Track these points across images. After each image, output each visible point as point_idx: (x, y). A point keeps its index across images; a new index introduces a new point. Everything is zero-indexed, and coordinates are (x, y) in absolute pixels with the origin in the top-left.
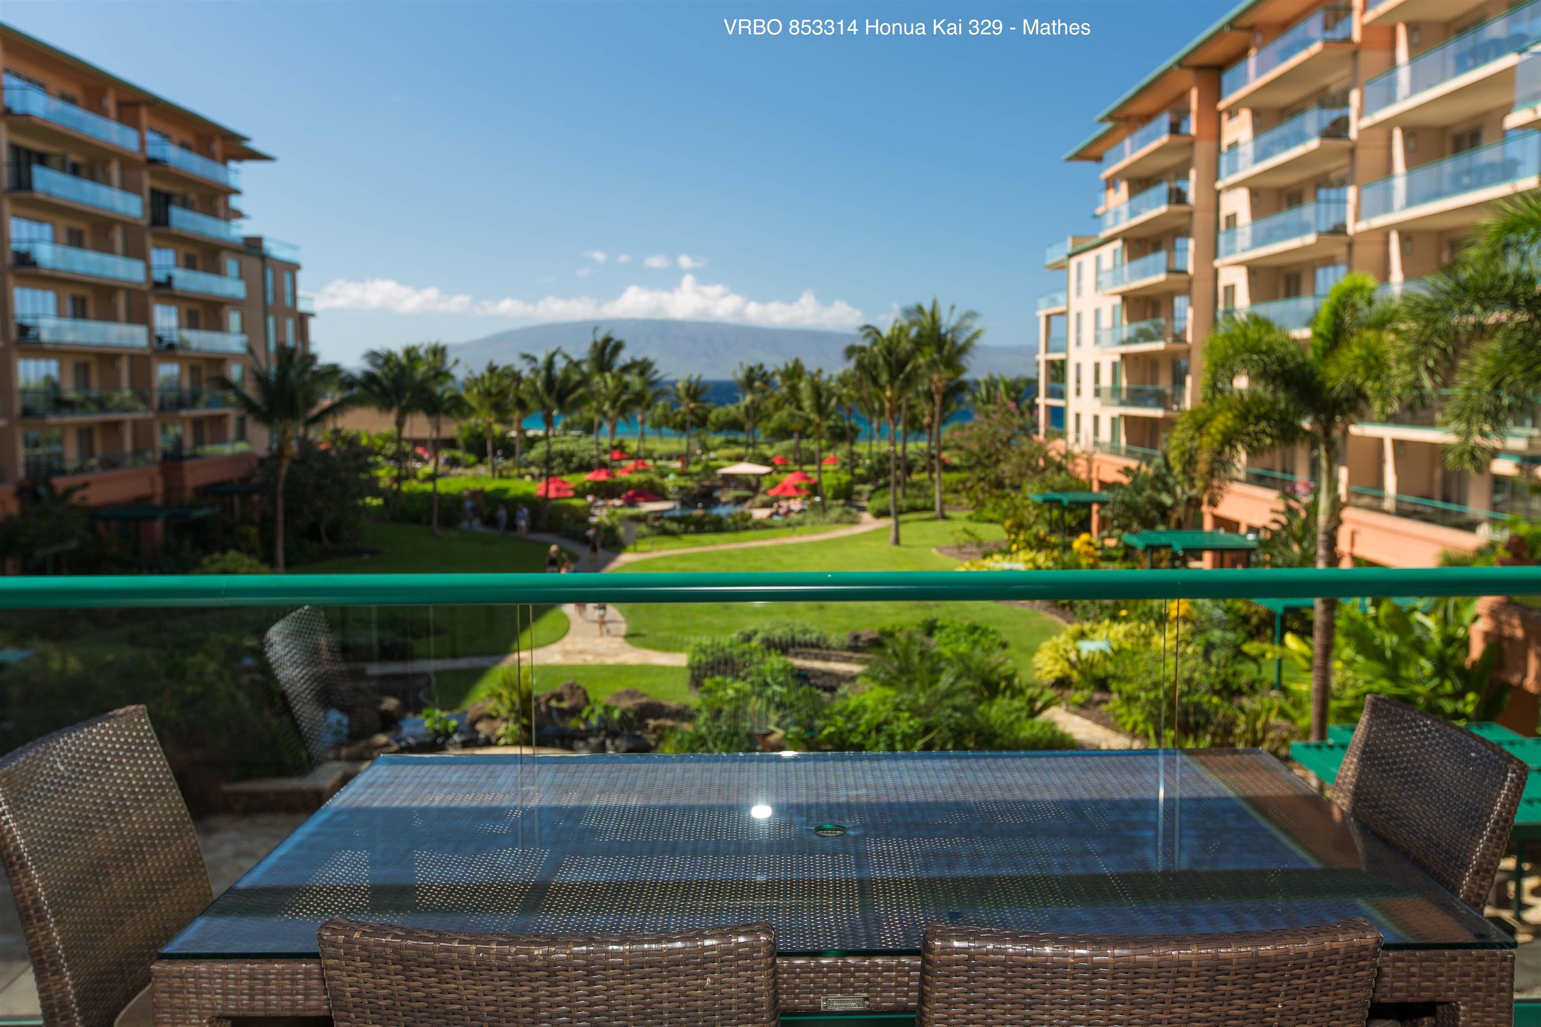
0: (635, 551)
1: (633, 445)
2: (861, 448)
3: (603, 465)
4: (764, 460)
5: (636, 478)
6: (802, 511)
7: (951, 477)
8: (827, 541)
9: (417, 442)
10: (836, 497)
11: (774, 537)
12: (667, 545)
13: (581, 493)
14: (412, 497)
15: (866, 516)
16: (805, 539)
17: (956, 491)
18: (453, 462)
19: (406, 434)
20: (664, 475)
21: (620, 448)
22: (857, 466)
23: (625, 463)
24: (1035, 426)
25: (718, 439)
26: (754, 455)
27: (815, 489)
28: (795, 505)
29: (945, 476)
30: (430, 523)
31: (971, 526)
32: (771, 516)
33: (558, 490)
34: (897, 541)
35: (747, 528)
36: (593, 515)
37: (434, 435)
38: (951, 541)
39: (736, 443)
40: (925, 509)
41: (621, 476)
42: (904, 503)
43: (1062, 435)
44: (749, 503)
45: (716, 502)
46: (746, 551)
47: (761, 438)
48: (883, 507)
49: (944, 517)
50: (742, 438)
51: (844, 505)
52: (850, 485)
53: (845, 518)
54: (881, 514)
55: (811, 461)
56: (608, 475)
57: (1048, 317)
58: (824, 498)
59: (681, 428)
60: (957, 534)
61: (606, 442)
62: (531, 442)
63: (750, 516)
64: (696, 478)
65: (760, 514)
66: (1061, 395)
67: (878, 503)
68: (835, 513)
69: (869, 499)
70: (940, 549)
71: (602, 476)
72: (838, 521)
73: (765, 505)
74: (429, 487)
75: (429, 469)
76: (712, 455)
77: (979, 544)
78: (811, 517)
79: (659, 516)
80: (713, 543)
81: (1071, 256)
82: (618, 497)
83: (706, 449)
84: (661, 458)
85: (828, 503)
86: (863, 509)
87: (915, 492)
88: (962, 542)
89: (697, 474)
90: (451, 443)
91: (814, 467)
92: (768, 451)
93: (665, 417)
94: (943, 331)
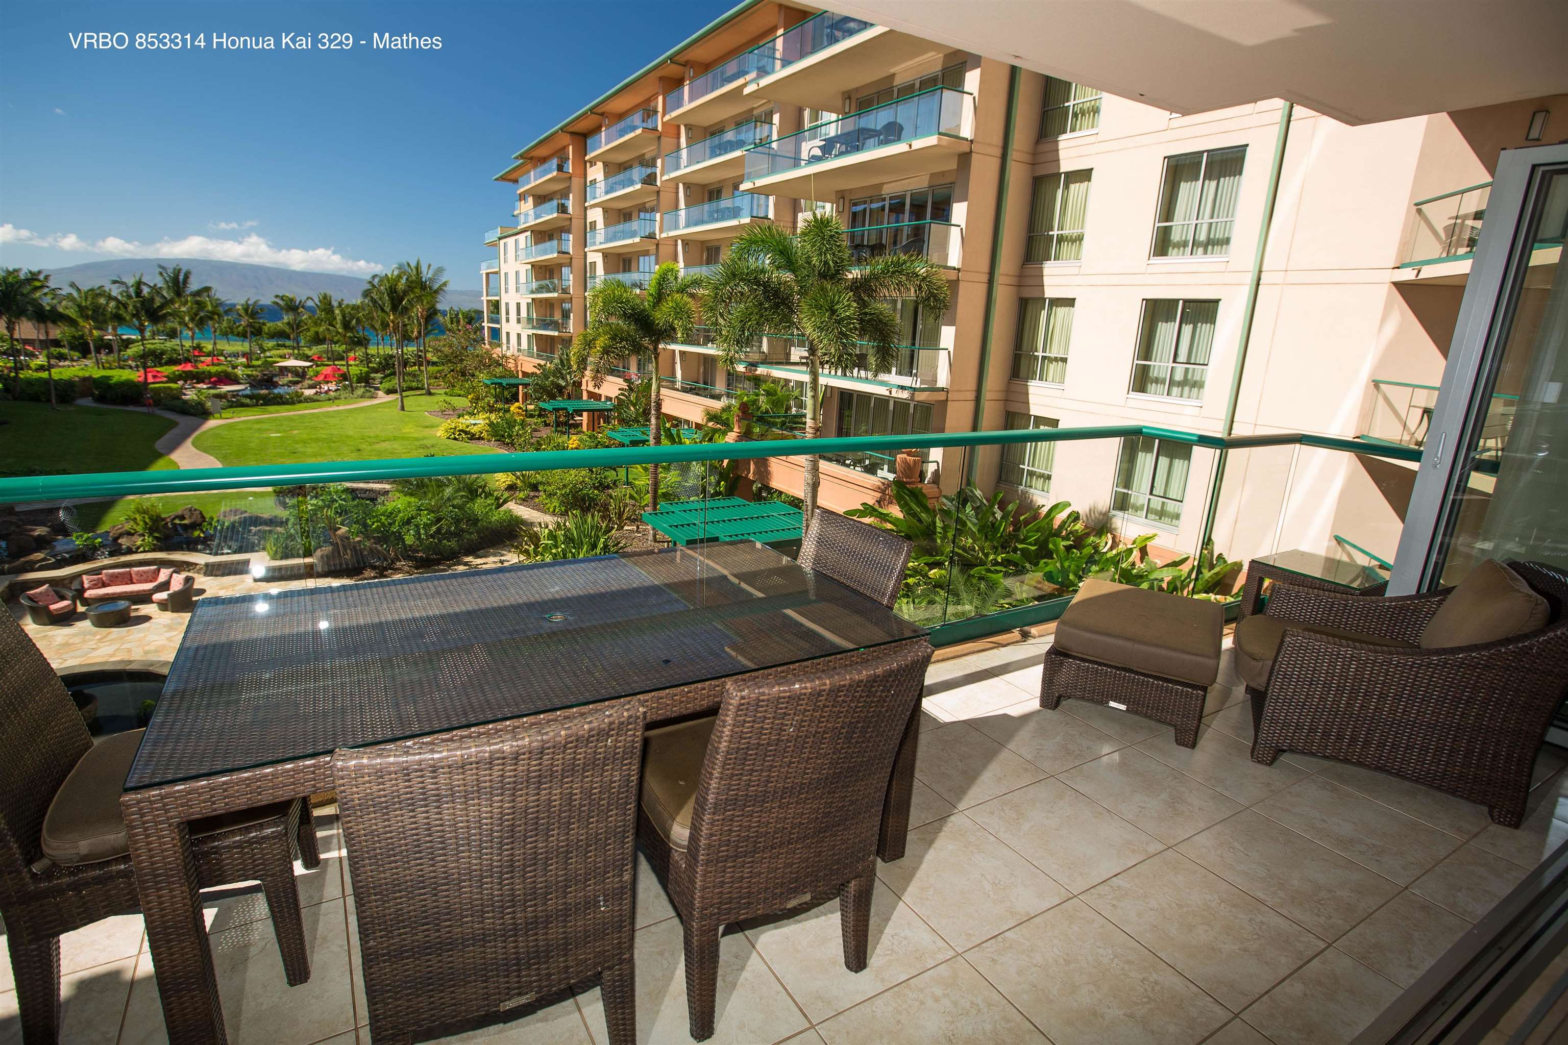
0: (221, 418)
1: (209, 347)
2: (372, 350)
3: (187, 360)
4: (307, 358)
5: (213, 369)
6: (336, 390)
7: (433, 369)
8: (356, 409)
9: (26, 342)
10: (359, 381)
11: (320, 407)
12: (244, 414)
13: (173, 379)
14: (29, 382)
15: (380, 393)
16: (341, 408)
17: (436, 378)
18: (61, 357)
19: (16, 336)
20: (234, 367)
21: (198, 347)
22: (371, 362)
23: (202, 359)
24: (484, 339)
25: (271, 344)
26: (299, 354)
27: (345, 377)
28: (333, 387)
29: (430, 368)
30: (49, 400)
31: (448, 399)
32: (316, 393)
33: (154, 377)
34: (403, 408)
35: (300, 402)
36: (185, 395)
37: (42, 337)
38: (436, 408)
39: (285, 346)
40: (417, 389)
41: (202, 367)
42: (404, 385)
43: (499, 345)
44: (300, 385)
45: (276, 385)
46: (302, 416)
47: (302, 343)
48: (391, 388)
49: (429, 393)
50: (288, 343)
51: (365, 387)
52: (367, 373)
53: (368, 394)
54: (389, 392)
55: (342, 359)
56: (192, 366)
57: (487, 274)
58: (351, 381)
59: (243, 336)
60: (440, 404)
61: (188, 344)
62: (127, 343)
63: (302, 393)
64: (259, 369)
65: (309, 392)
66: (498, 321)
67: (387, 385)
68: (360, 391)
69: (381, 383)
70: (430, 413)
71: (189, 367)
72: (362, 397)
73: (311, 387)
74: (45, 375)
75: (41, 360)
76: (268, 354)
77: (454, 409)
78: (343, 394)
79: (235, 394)
80: (278, 412)
81: (500, 239)
82: (203, 382)
83: (263, 351)
84: (230, 356)
85: (355, 385)
86: (378, 389)
87: (411, 378)
88: (443, 408)
89: (259, 366)
90: (57, 343)
91: (344, 363)
92: (309, 353)
93: (230, 328)
94: (424, 279)
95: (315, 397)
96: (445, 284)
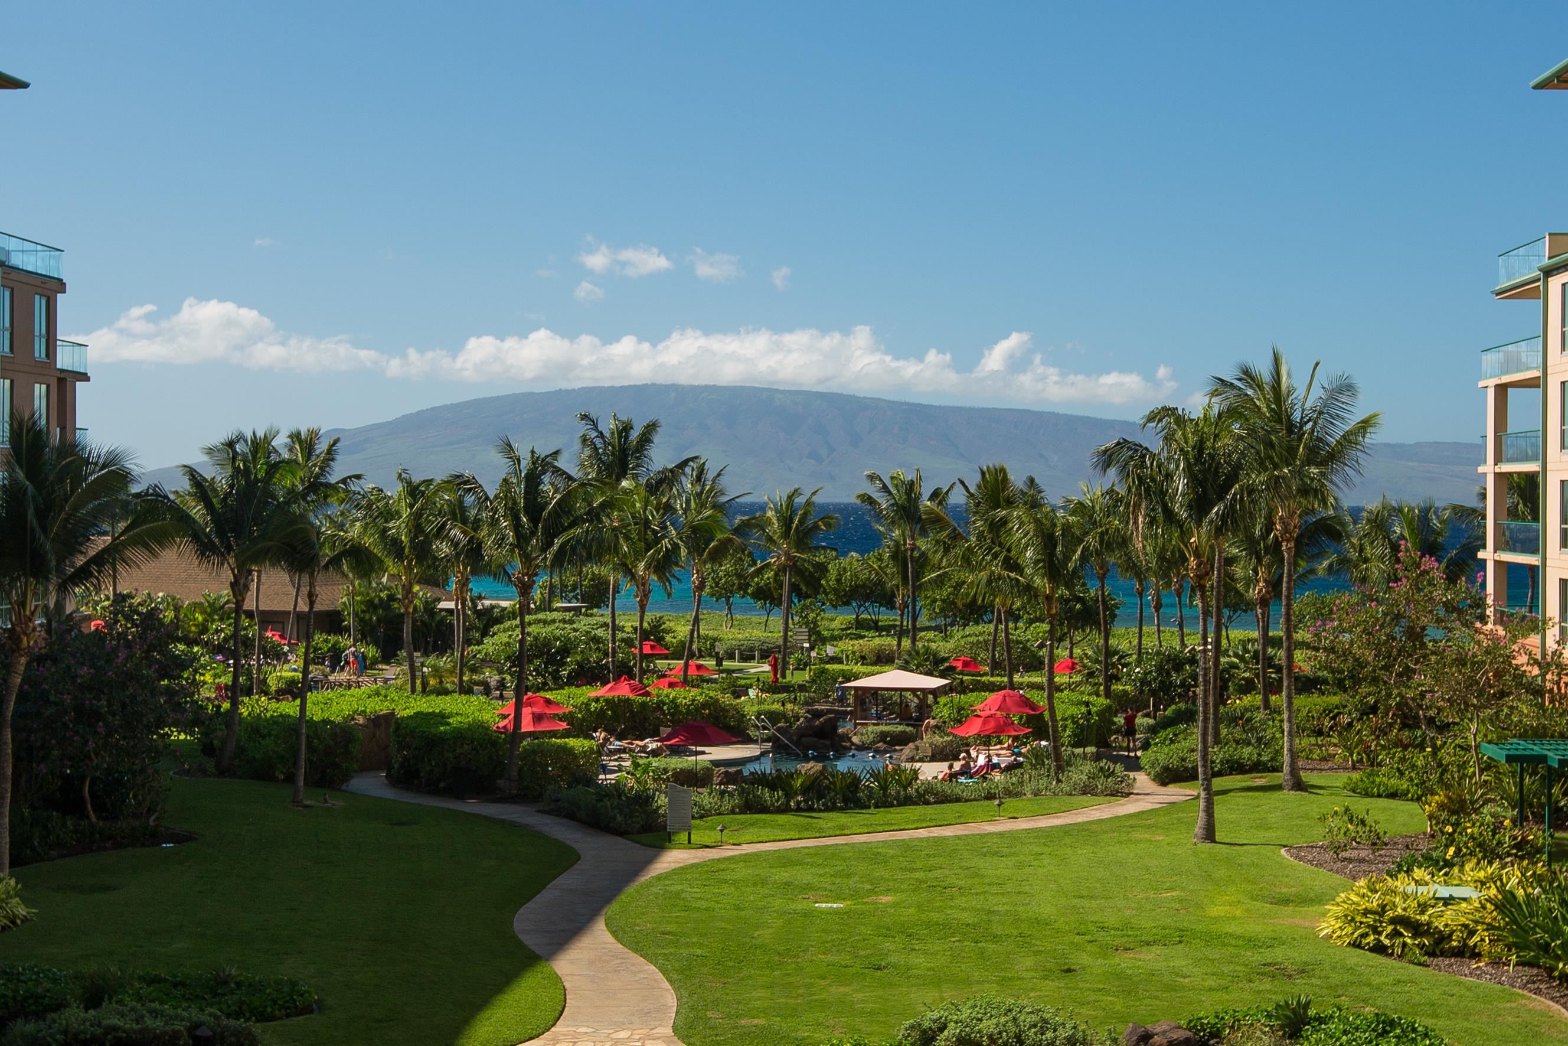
0: (690, 844)
1: (680, 630)
2: (1123, 639)
3: (624, 671)
4: (933, 664)
5: (686, 696)
6: (1010, 768)
7: (1309, 703)
8: (1066, 830)
9: (269, 619)
10: (1079, 741)
11: (962, 820)
12: (748, 834)
13: (581, 727)
14: (258, 728)
15: (1142, 780)
16: (1022, 825)
17: (1320, 732)
18: (336, 658)
19: (250, 604)
20: (739, 692)
21: (654, 633)
22: (1117, 678)
23: (661, 664)
24: (1479, 603)
25: (837, 620)
26: (914, 653)
27: (1038, 726)
29: (1302, 701)
30: (290, 779)
31: (1360, 805)
32: (953, 776)
33: (538, 718)
34: (1209, 834)
35: (907, 801)
36: (605, 770)
37: (303, 607)
38: (1318, 835)
39: (876, 627)
40: (1258, 767)
41: (660, 691)
42: (1217, 754)
43: (1535, 624)
44: (908, 750)
45: (840, 746)
46: (906, 846)
48: (1175, 762)
49: (1299, 786)
50: (886, 617)
51: (1097, 757)
52: (1106, 714)
53: (1100, 783)
54: (1168, 776)
56: (634, 690)
57: (1502, 390)
59: (767, 596)
60: (1331, 821)
61: (629, 622)
62: (489, 620)
63: (914, 774)
64: (802, 696)
65: (931, 771)
66: (1533, 544)
67: (1161, 754)
68: (1080, 773)
69: (1146, 746)
70: (1296, 851)
71: (623, 690)
72: (1087, 790)
73: (937, 756)
74: (290, 708)
75: (289, 670)
76: (830, 650)
77: (1377, 842)
78: (1034, 780)
79: (732, 773)
81: (1548, 272)
82: (654, 734)
83: (818, 639)
84: (731, 657)
85: (1066, 751)
86: (1134, 765)
87: (1238, 733)
88: (1342, 839)
89: (802, 688)
90: (332, 622)
92: (942, 647)
93: (739, 576)
94: (1297, 416)
95: (947, 788)
96: (1365, 425)
